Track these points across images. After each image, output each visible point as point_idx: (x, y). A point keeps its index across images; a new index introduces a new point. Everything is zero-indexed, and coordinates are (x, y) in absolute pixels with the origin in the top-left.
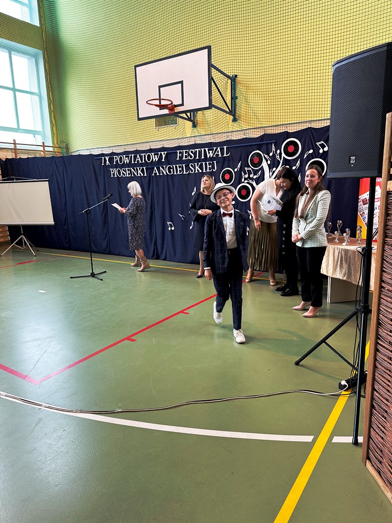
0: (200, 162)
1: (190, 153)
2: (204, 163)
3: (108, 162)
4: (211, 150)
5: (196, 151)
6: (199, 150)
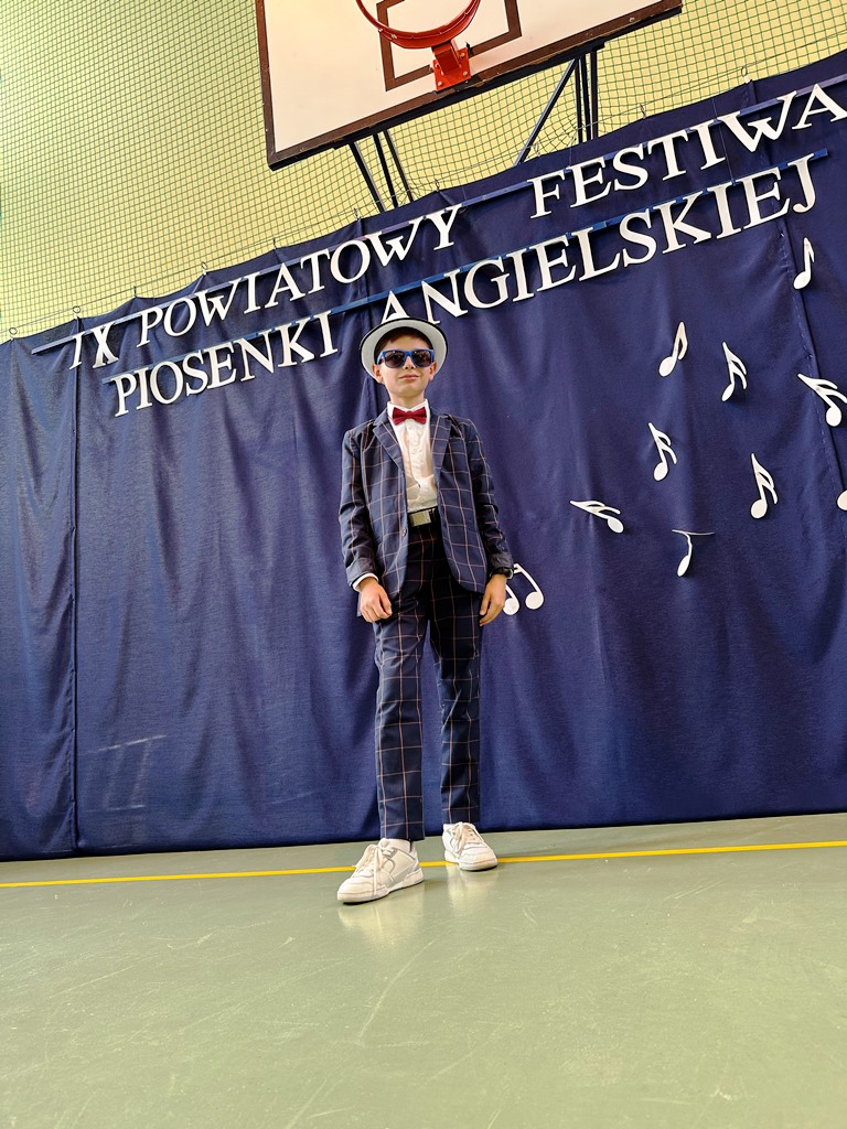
0: (690, 191)
1: (618, 165)
2: (720, 191)
3: (103, 348)
4: (760, 115)
5: (659, 148)
6: (677, 141)
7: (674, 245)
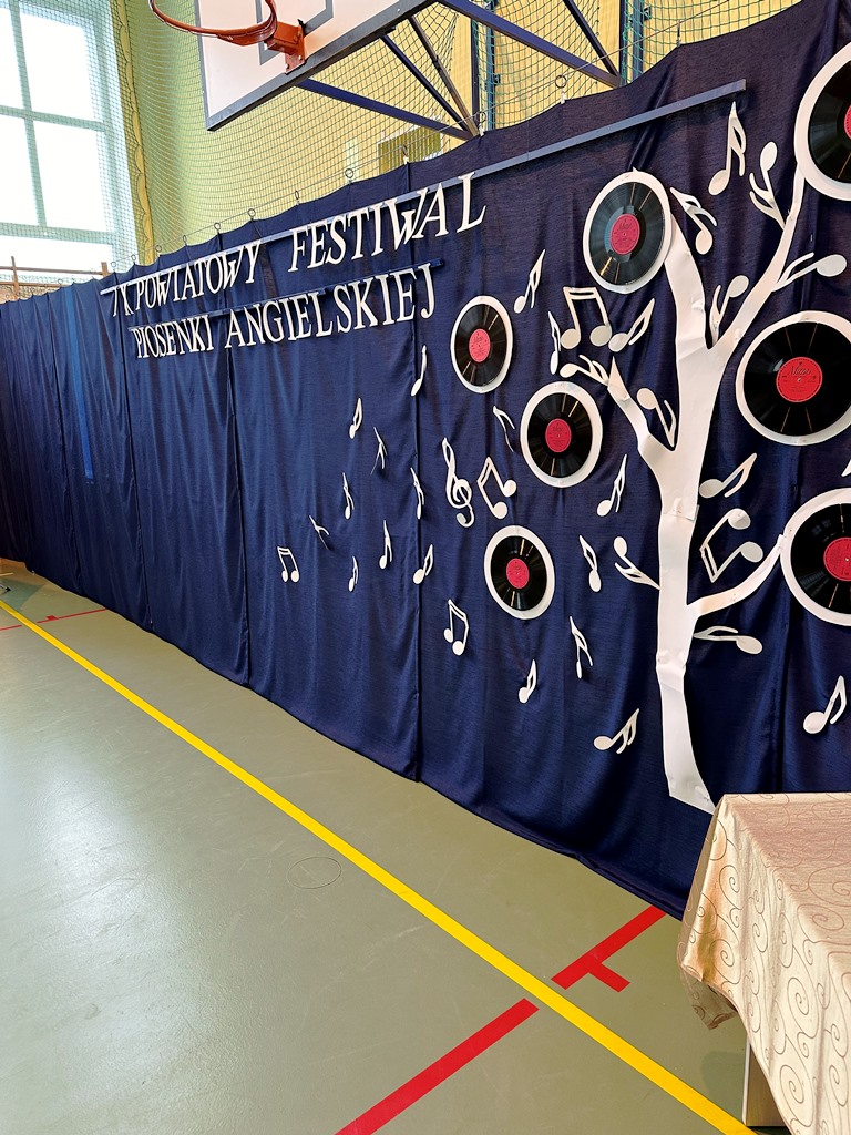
0: (368, 274)
1: (333, 232)
2: (383, 280)
3: (126, 302)
4: (409, 206)
5: (353, 221)
6: (364, 216)
7: (360, 325)
